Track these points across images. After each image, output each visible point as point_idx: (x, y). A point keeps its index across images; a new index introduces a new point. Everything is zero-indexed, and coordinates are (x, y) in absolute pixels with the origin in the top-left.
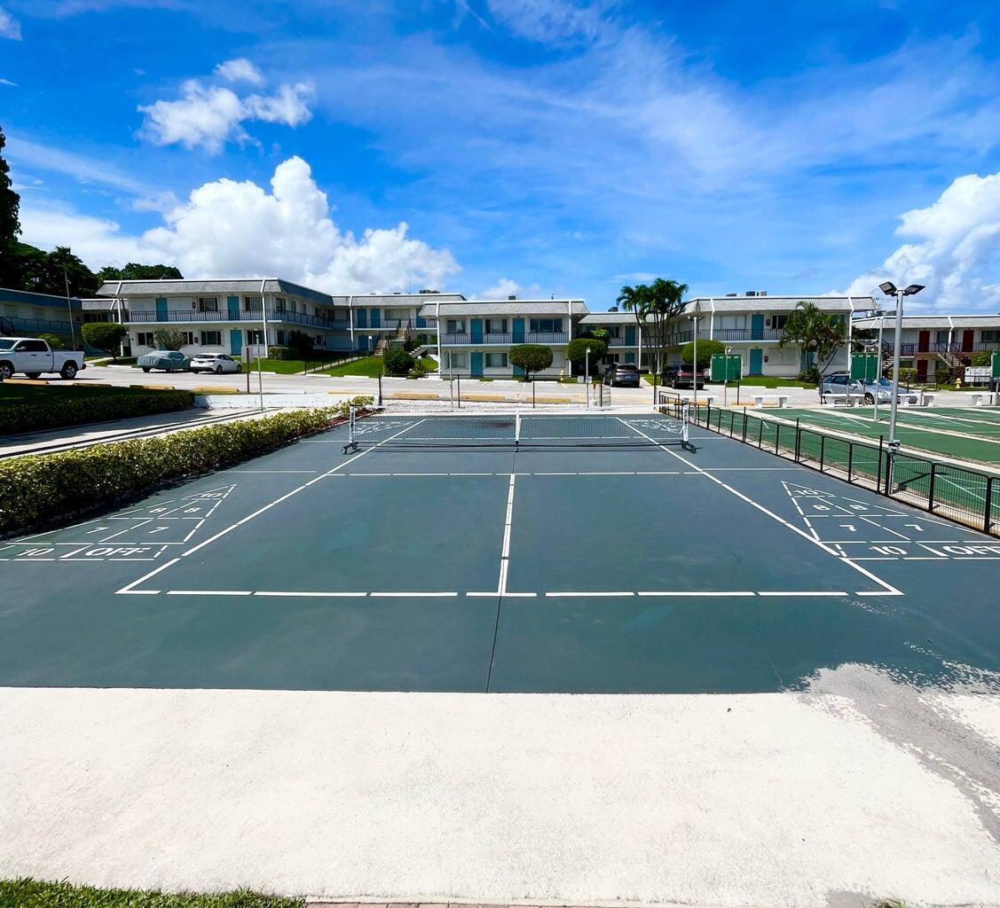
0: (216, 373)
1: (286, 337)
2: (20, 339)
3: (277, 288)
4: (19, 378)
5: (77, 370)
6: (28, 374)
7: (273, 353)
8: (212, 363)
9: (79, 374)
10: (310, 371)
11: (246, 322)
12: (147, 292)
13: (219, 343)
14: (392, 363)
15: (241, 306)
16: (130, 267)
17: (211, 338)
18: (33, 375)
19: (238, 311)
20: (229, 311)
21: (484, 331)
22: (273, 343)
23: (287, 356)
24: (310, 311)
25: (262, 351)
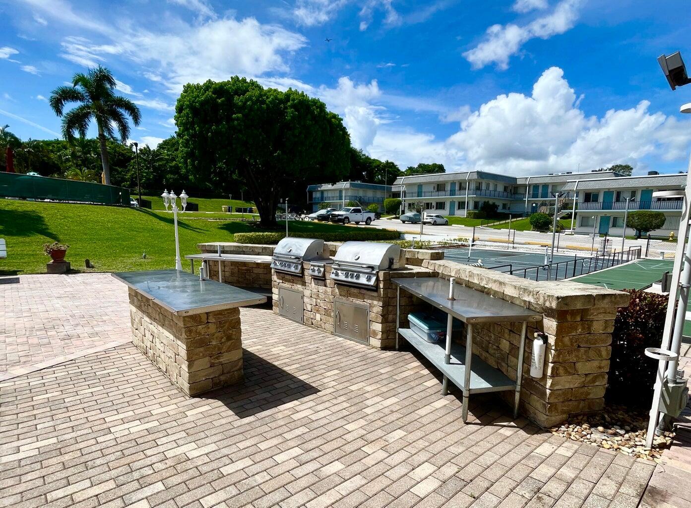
0: (433, 225)
1: (480, 205)
2: (352, 208)
3: (475, 176)
4: (352, 225)
5: (371, 221)
6: (355, 222)
7: (469, 214)
8: (431, 220)
9: (372, 223)
10: (485, 225)
11: (458, 197)
12: (414, 182)
13: (444, 209)
14: (534, 222)
15: (457, 188)
16: (420, 166)
17: (440, 206)
18: (357, 223)
19: (455, 190)
20: (451, 191)
21: (614, 200)
22: (471, 209)
23: (477, 216)
24: (500, 188)
25: (463, 213)
